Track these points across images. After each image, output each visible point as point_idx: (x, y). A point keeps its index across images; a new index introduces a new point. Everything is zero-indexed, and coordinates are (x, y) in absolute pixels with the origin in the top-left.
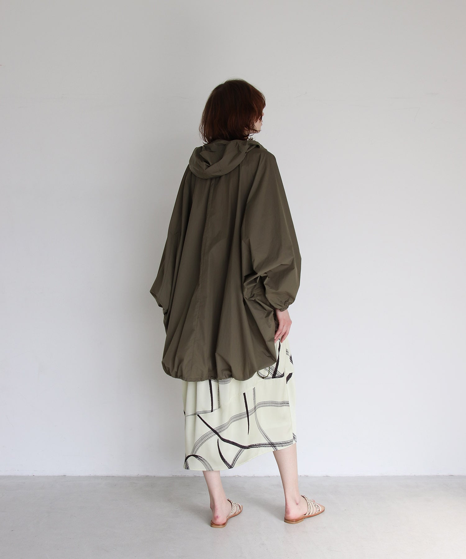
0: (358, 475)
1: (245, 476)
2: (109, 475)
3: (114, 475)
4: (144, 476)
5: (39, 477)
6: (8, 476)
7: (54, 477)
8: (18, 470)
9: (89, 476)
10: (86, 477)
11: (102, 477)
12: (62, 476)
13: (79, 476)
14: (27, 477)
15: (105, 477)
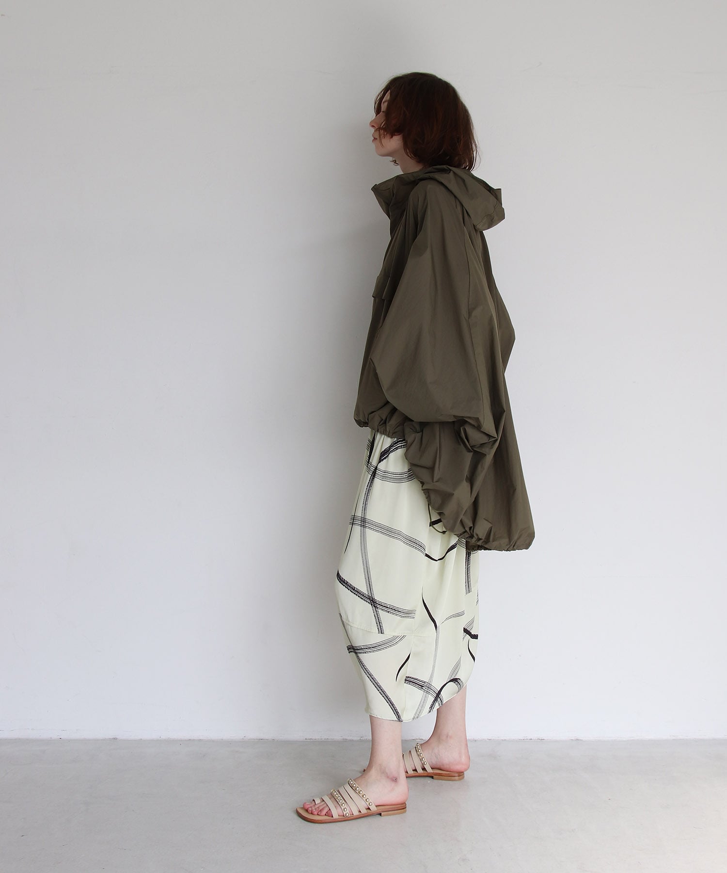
0: (633, 739)
2: (192, 738)
3: (201, 738)
4: (254, 739)
5: (69, 741)
6: (16, 739)
8: (33, 729)
9: (158, 740)
10: (152, 740)
12: (110, 740)
13: (141, 739)
14: (49, 742)
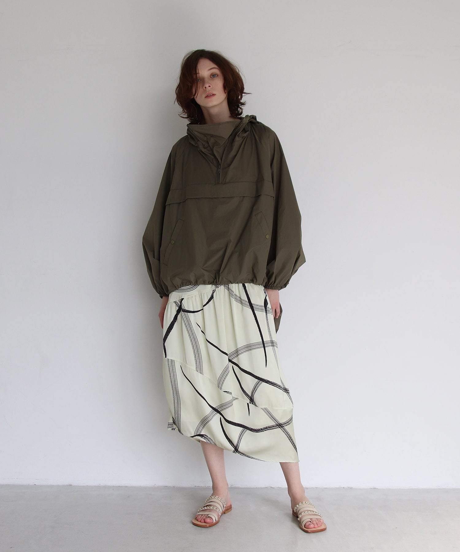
1: (279, 487)
2: (121, 485)
3: (126, 485)
4: (161, 486)
5: (41, 486)
7: (58, 486)
8: (17, 478)
9: (99, 486)
10: (95, 487)
11: (113, 487)
12: (67, 485)
13: (88, 486)
14: (28, 487)
15: (117, 487)
